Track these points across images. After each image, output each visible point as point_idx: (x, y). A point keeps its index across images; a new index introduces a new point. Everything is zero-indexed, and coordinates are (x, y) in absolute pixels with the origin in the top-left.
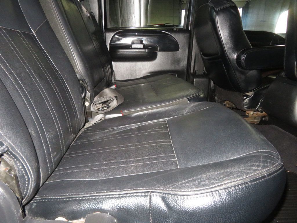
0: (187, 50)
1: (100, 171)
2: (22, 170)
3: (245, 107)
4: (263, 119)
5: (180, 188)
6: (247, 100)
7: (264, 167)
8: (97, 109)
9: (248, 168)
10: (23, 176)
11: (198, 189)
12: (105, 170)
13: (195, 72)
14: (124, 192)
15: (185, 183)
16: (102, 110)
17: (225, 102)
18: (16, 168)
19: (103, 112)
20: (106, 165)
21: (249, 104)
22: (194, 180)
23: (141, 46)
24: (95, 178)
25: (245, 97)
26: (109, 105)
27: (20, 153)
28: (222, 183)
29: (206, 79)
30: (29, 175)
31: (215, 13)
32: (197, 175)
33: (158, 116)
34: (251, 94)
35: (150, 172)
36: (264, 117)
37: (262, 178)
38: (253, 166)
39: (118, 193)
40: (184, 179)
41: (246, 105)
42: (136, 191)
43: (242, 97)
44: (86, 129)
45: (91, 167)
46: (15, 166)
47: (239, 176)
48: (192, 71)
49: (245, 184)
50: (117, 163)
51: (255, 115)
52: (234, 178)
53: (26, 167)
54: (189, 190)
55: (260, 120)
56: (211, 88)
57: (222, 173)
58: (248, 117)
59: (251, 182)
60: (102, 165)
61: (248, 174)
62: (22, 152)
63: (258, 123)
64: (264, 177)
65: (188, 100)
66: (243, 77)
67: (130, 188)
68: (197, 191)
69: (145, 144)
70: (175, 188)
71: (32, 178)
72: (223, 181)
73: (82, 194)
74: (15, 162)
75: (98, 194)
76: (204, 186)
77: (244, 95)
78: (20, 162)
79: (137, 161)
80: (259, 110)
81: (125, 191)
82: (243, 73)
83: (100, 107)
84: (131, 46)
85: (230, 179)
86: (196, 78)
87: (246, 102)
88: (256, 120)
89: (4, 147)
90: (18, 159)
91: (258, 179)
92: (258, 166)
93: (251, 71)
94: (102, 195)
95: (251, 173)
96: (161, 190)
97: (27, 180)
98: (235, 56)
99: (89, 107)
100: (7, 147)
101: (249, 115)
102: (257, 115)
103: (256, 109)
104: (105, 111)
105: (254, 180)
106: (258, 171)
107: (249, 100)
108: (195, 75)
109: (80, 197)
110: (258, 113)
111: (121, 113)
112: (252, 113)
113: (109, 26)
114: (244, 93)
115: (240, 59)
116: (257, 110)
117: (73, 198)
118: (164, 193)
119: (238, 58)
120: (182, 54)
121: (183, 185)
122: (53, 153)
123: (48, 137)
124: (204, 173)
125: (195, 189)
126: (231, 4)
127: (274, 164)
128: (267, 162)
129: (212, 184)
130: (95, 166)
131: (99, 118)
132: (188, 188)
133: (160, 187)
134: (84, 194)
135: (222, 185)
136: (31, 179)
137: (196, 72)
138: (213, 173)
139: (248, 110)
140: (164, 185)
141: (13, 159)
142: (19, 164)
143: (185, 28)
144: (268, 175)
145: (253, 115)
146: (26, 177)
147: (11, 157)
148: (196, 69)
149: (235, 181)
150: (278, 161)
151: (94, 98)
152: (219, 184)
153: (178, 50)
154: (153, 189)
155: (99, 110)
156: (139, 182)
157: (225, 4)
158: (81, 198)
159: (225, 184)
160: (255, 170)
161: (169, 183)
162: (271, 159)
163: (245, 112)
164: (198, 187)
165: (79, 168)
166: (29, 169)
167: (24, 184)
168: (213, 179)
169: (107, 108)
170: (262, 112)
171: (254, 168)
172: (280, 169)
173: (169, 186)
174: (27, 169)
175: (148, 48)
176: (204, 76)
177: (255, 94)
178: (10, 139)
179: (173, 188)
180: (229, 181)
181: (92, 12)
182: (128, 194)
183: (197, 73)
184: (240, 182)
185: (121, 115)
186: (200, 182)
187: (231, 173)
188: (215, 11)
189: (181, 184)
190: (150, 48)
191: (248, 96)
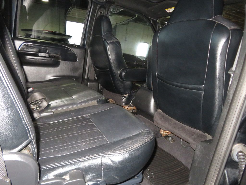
0: (83, 62)
1: (62, 150)
3: (123, 104)
4: (133, 111)
5: (116, 151)
6: (124, 100)
7: (148, 137)
8: (32, 109)
9: (143, 138)
12: (66, 149)
14: (87, 158)
15: (117, 148)
16: (36, 110)
17: (109, 100)
20: (65, 146)
21: (126, 102)
22: (122, 146)
23: (47, 55)
24: (61, 154)
25: (124, 98)
29: (96, 84)
31: (107, 44)
34: (126, 96)
35: (94, 147)
36: (134, 110)
38: (144, 137)
39: (84, 159)
40: (116, 147)
41: (124, 103)
43: (121, 97)
45: (55, 148)
46: (31, 149)
47: (140, 142)
48: (86, 77)
49: (142, 145)
50: (72, 144)
52: (138, 143)
55: (131, 112)
57: (133, 142)
59: (145, 143)
60: (62, 147)
61: (143, 140)
64: (149, 141)
65: (97, 102)
66: (123, 85)
67: (89, 155)
68: (124, 151)
70: (113, 151)
72: (134, 145)
74: (32, 146)
76: (126, 148)
77: (122, 96)
79: (84, 142)
80: (131, 105)
81: (87, 157)
82: (122, 83)
84: (38, 54)
86: (89, 82)
87: (124, 101)
91: (147, 142)
92: (146, 137)
93: (127, 82)
94: (76, 161)
95: (144, 140)
96: (106, 153)
97: (35, 157)
98: (119, 72)
100: (32, 138)
101: (125, 109)
102: (130, 109)
104: (38, 111)
105: (146, 143)
106: (147, 139)
107: (126, 99)
108: (88, 80)
109: (62, 164)
110: (131, 107)
112: (127, 107)
114: (122, 95)
115: (122, 75)
116: (130, 106)
119: (121, 74)
120: (79, 63)
121: (117, 149)
124: (125, 143)
125: (123, 150)
127: (151, 135)
128: (149, 135)
129: (130, 147)
130: (58, 148)
132: (120, 150)
133: (105, 152)
137: (89, 78)
138: (129, 142)
139: (125, 105)
140: (107, 151)
142: (33, 148)
143: (82, 46)
144: (150, 140)
148: (89, 76)
149: (139, 144)
152: (133, 146)
153: (76, 61)
154: (102, 154)
155: (34, 110)
156: (92, 152)
157: (113, 40)
160: (145, 139)
161: (109, 150)
162: (150, 133)
163: (123, 107)
164: (124, 149)
165: (47, 150)
168: (130, 145)
169: (39, 108)
170: (133, 107)
171: (145, 138)
173: (110, 151)
175: (53, 58)
176: (95, 81)
177: (129, 96)
180: (136, 145)
184: (141, 144)
186: (125, 146)
187: (136, 141)
188: (107, 43)
189: (116, 149)
190: (55, 58)
191: (125, 97)
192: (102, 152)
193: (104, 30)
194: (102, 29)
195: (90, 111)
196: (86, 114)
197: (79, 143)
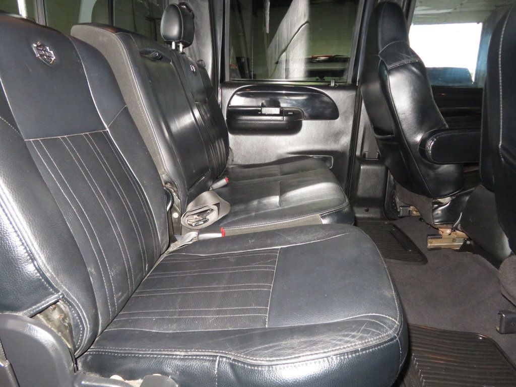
0: (352, 119)
1: (170, 321)
2: (77, 318)
3: (437, 221)
4: (468, 242)
5: (253, 355)
6: (439, 211)
7: (361, 338)
8: (189, 224)
9: (339, 338)
10: (77, 326)
11: (271, 359)
12: (177, 320)
13: (363, 156)
14: (190, 353)
15: (259, 350)
16: (196, 225)
17: (411, 207)
18: (70, 316)
19: (196, 228)
20: (180, 313)
21: (441, 216)
22: (271, 347)
23: (276, 111)
24: (164, 330)
25: (436, 206)
26: (207, 217)
27: (76, 300)
28: (300, 355)
29: (380, 168)
30: (84, 324)
31: (386, 72)
32: (277, 341)
33: (269, 242)
34: (447, 200)
35: (230, 329)
36: (467, 240)
37: (352, 352)
38: (346, 336)
39: (183, 354)
40: (261, 344)
41: (437, 218)
42: (203, 354)
43: (431, 204)
44: (170, 253)
45: (162, 314)
46: (70, 314)
47: (324, 348)
48: (358, 153)
50: (194, 313)
51: (454, 235)
52: (317, 350)
53: (81, 315)
54: (261, 359)
55: (462, 244)
56: (390, 181)
57: (306, 342)
58: (441, 238)
60: (174, 313)
61: (336, 345)
62: (78, 299)
63: (458, 248)
64: (357, 351)
65: (322, 217)
66: (431, 172)
68: (269, 361)
69: (236, 287)
70: (247, 355)
71: (87, 327)
72: (303, 352)
73: (142, 350)
74: (70, 309)
75: (160, 353)
76: (279, 356)
77: (433, 201)
78: (75, 309)
79: (219, 312)
80: (458, 228)
81: (191, 351)
82: (431, 168)
83: (194, 221)
84: (261, 111)
85: (311, 351)
86: (364, 164)
87: (438, 214)
88: (455, 244)
89: (60, 293)
90: (73, 306)
91: (347, 354)
92: (354, 337)
93: (445, 166)
94: (165, 355)
95: (340, 345)
96: (232, 355)
97: (81, 329)
98: (419, 138)
99: (179, 219)
100: (62, 294)
101: (444, 234)
102: (456, 236)
103: (454, 226)
104: (199, 227)
106: (351, 343)
107: (443, 210)
108: (363, 160)
109: (140, 354)
110: (458, 232)
111: (222, 232)
112: (449, 231)
113: (227, 79)
114: (435, 198)
115: (425, 147)
116: (456, 228)
117: (132, 353)
118: (234, 360)
120: (343, 124)
121: (257, 352)
122: (117, 293)
123: (112, 274)
124: (285, 339)
125: (268, 359)
126: (413, 60)
127: (378, 335)
128: (369, 332)
129: (289, 354)
130: (167, 313)
131: (191, 237)
132: (261, 356)
133: (231, 351)
134: (145, 350)
135: (300, 357)
136: (86, 329)
137: (365, 154)
139: (441, 226)
140: (237, 349)
141: (69, 306)
142: (74, 312)
144: (362, 350)
145: (450, 234)
146: (81, 326)
147: (66, 304)
150: (387, 331)
151: (187, 206)
152: (297, 355)
153: (336, 118)
154: (222, 353)
155: (191, 225)
157: (404, 59)
158: (140, 356)
159: (303, 356)
160: (347, 342)
161: (243, 348)
162: (378, 327)
163: (438, 229)
165: (148, 314)
166: (84, 318)
167: (78, 333)
168: (293, 348)
169: (202, 223)
170: (464, 232)
171: (347, 339)
172: (385, 342)
173: (242, 351)
174: (82, 317)
175: (287, 115)
176: (380, 161)
177: (452, 201)
178: (65, 286)
179: (244, 355)
180: (309, 353)
181: (202, 60)
182: (194, 355)
183: (367, 157)
185: (219, 235)
186: (277, 350)
187: (315, 343)
188: (387, 69)
189: (256, 350)
190: (290, 115)
191: (440, 204)
192: (226, 349)
193: (382, 39)
194: (380, 38)
195: (290, 238)
196: (277, 245)
197: (207, 313)
